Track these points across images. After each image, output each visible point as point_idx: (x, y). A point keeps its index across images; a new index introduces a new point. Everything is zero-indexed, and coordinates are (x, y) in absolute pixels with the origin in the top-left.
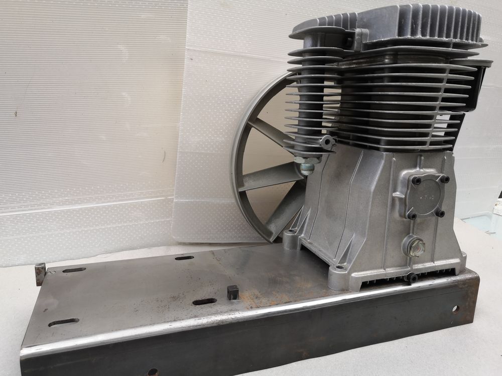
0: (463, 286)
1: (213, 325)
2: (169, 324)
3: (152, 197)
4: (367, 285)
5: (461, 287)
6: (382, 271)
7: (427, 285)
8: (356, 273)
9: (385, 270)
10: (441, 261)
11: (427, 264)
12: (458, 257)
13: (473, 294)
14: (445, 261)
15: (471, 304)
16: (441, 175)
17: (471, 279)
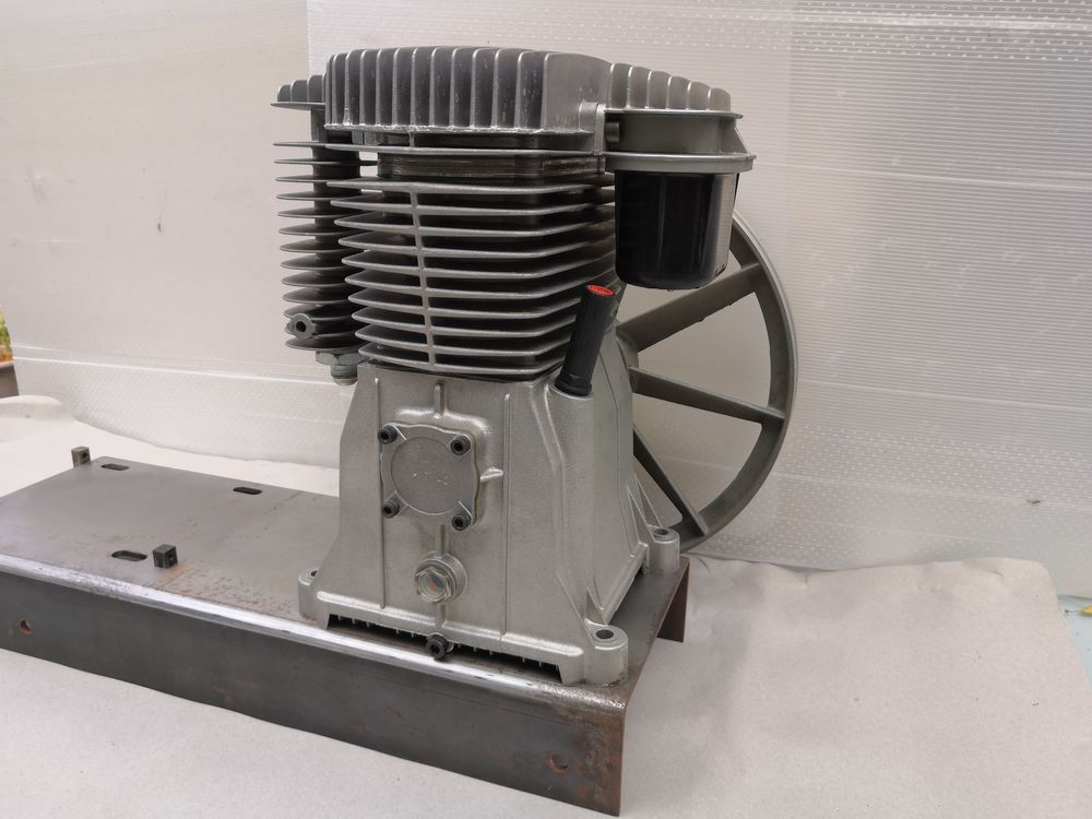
0: (571, 716)
2: (41, 565)
4: (338, 623)
5: (563, 714)
7: (470, 676)
9: (383, 607)
10: (524, 638)
11: (485, 630)
12: (578, 645)
13: (603, 744)
14: (534, 641)
15: (604, 769)
16: (458, 433)
17: (597, 707)
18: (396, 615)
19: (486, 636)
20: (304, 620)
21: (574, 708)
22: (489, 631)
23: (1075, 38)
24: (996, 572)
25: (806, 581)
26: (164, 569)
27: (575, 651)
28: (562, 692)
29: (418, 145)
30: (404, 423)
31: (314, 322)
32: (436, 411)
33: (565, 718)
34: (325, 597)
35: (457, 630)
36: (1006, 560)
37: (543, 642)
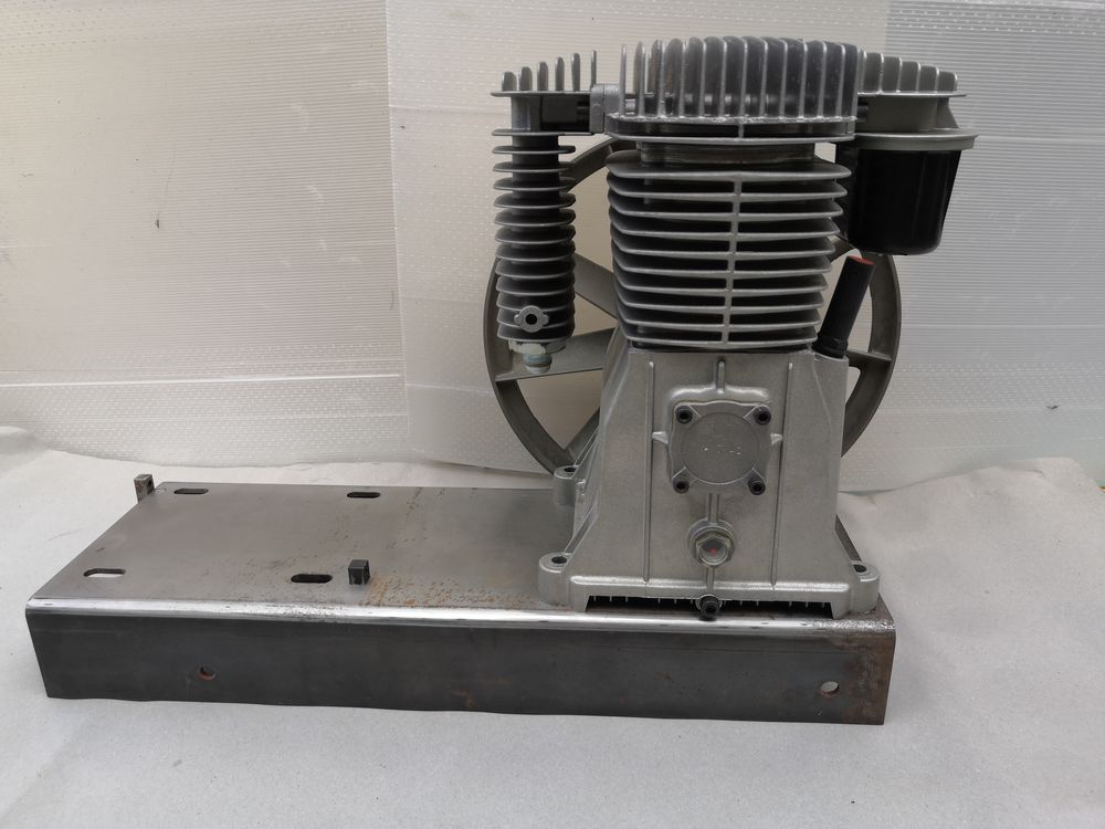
0: (847, 645)
1: (293, 620)
2: (229, 604)
3: (378, 373)
4: (598, 603)
5: (839, 644)
6: (638, 582)
7: (747, 628)
8: (580, 578)
9: (647, 580)
10: (795, 584)
11: (756, 584)
12: (844, 581)
13: (876, 664)
14: (804, 585)
15: (874, 686)
16: (757, 405)
17: (871, 632)
18: (660, 586)
19: (758, 588)
20: (554, 607)
21: (849, 637)
22: (759, 584)
23: (1021, 12)
24: (1036, 471)
25: (873, 502)
26: (363, 585)
27: (841, 587)
28: (835, 625)
29: (746, 135)
30: (696, 401)
31: (544, 313)
32: (718, 387)
33: (842, 648)
34: (578, 580)
35: (729, 588)
36: (1040, 460)
37: (811, 584)
